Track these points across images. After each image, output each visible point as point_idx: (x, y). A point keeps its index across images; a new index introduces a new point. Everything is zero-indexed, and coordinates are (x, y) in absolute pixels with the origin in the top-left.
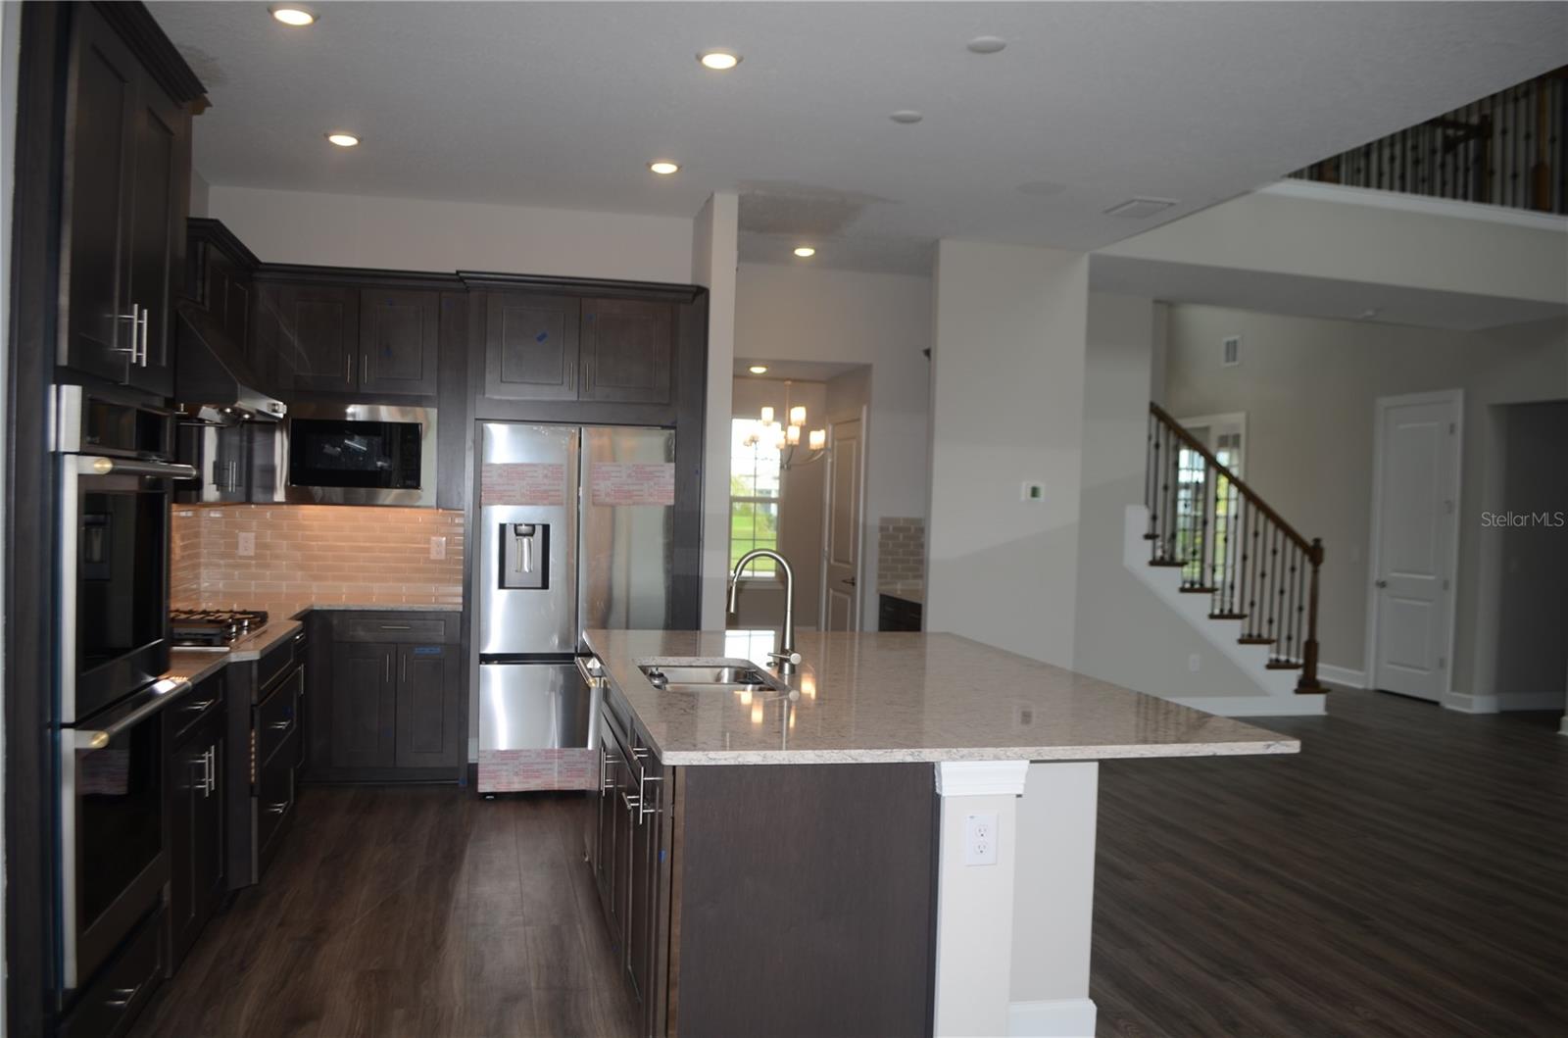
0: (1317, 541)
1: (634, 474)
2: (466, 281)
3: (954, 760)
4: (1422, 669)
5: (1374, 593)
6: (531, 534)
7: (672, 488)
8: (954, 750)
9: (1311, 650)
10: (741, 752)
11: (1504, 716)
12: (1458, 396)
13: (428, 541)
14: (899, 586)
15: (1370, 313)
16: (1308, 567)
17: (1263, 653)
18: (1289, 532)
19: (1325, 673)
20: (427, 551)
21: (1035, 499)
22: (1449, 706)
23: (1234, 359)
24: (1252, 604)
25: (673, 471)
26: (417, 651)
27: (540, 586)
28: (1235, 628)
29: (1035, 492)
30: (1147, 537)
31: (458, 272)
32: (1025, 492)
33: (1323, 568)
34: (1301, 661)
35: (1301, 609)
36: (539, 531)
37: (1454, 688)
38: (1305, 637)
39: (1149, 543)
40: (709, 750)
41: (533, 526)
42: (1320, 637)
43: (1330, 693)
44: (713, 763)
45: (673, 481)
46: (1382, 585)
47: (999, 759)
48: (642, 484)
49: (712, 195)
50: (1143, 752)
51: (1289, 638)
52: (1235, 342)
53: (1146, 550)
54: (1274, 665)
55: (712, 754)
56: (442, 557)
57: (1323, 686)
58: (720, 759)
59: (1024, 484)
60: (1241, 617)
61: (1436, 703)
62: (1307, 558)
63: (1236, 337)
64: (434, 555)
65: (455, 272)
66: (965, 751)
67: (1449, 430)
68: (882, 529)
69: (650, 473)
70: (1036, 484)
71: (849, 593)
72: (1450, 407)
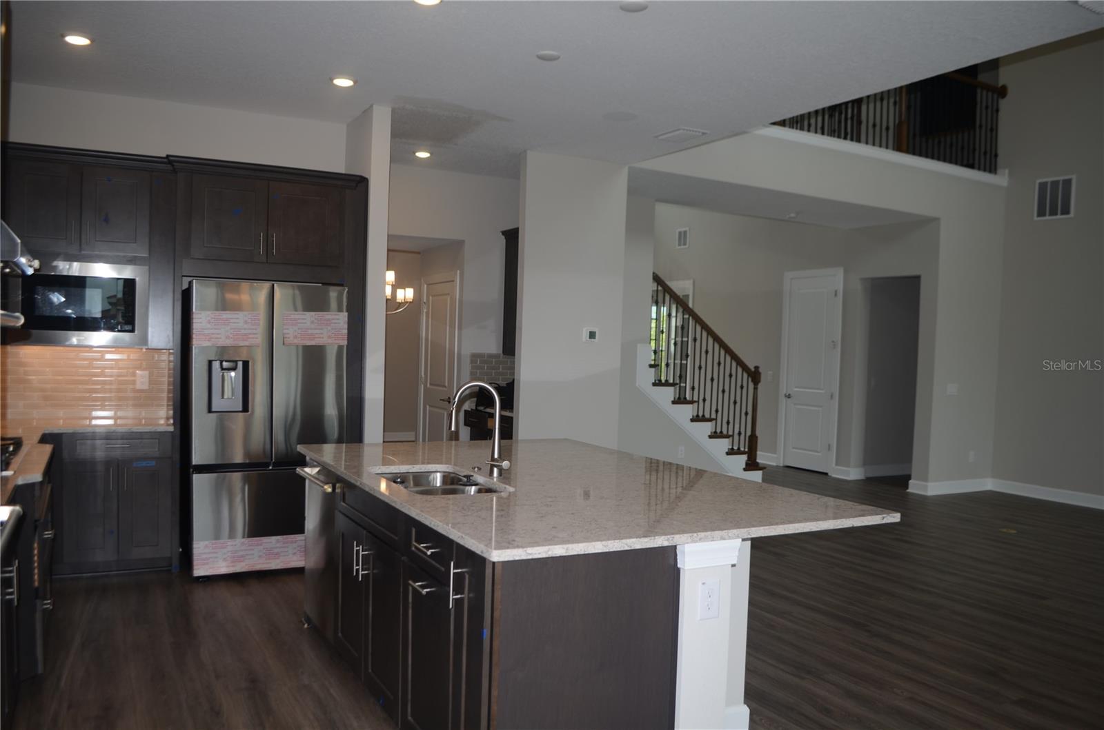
0: (757, 368)
1: (316, 321)
2: (175, 164)
3: (695, 542)
4: (817, 452)
5: (783, 400)
6: (234, 369)
7: (346, 331)
8: (695, 535)
9: (753, 440)
10: (550, 547)
11: (869, 480)
12: (839, 272)
13: (134, 374)
15: (792, 215)
16: (751, 386)
17: (725, 444)
18: (740, 363)
19: (762, 458)
20: (134, 382)
21: (593, 340)
22: (834, 476)
23: (685, 244)
24: (717, 411)
25: (346, 319)
26: (135, 464)
27: (241, 409)
28: (708, 427)
29: (592, 335)
30: (651, 366)
31: (168, 156)
32: (586, 335)
33: (760, 386)
34: (746, 450)
35: (746, 414)
36: (240, 364)
37: (837, 464)
38: (749, 433)
39: (652, 370)
40: (527, 547)
41: (236, 362)
42: (758, 433)
43: (764, 470)
44: (530, 557)
45: (346, 326)
46: (789, 396)
47: (724, 539)
48: (322, 329)
49: (372, 106)
50: (812, 527)
51: (740, 434)
52: (685, 232)
53: (651, 375)
54: (731, 452)
55: (530, 550)
56: (146, 387)
57: (760, 466)
58: (536, 554)
59: (584, 329)
60: (710, 420)
61: (826, 474)
62: (750, 379)
63: (687, 229)
64: (139, 386)
65: (165, 156)
66: (702, 534)
67: (834, 294)
68: (472, 362)
69: (329, 320)
70: (593, 329)
71: (445, 409)
72: (835, 279)
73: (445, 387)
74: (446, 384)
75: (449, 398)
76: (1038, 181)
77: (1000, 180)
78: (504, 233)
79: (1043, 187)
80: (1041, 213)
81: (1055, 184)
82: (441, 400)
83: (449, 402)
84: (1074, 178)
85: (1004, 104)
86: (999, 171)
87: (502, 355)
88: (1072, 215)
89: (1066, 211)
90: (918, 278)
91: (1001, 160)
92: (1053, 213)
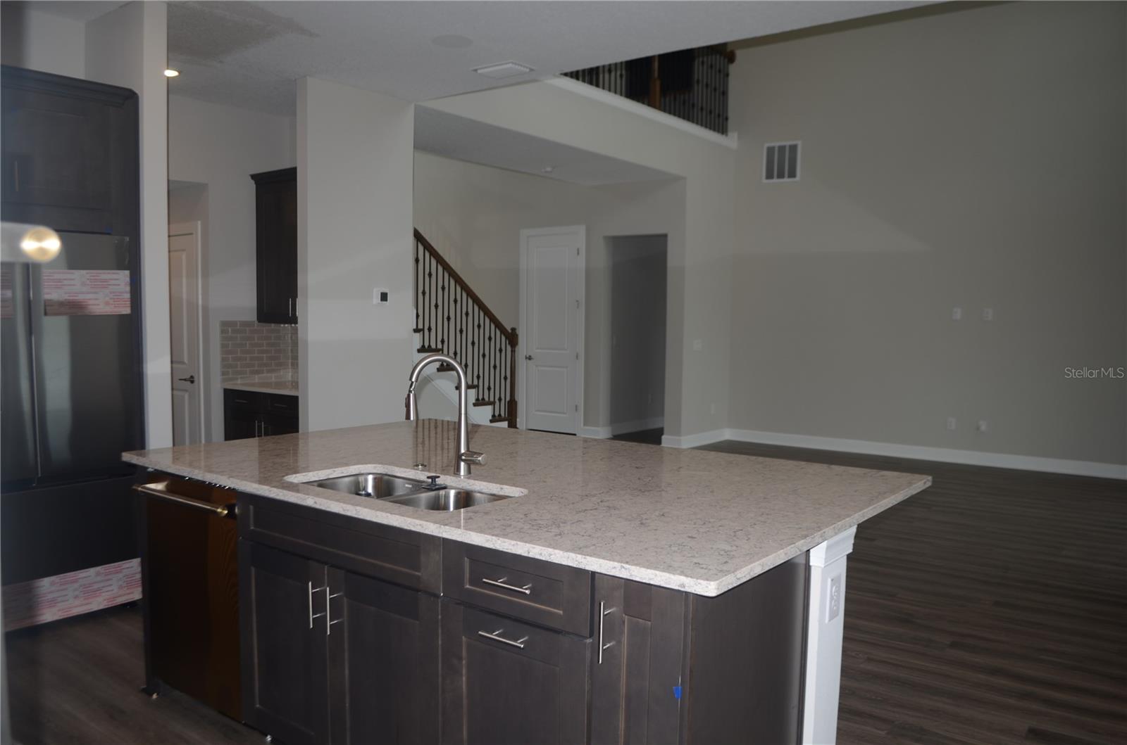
0: (513, 330)
1: (87, 282)
4: (564, 413)
5: (524, 364)
7: (128, 296)
9: (512, 406)
12: (582, 230)
14: (239, 382)
15: (549, 169)
16: (509, 348)
17: (487, 411)
18: (498, 325)
21: (384, 302)
24: (478, 377)
25: (128, 279)
28: (472, 395)
29: (384, 297)
30: (416, 330)
32: (377, 299)
33: (516, 350)
34: (507, 416)
35: (506, 378)
37: (584, 425)
38: (508, 398)
39: (418, 334)
42: (517, 398)
45: (128, 289)
46: (530, 358)
48: (96, 293)
51: (500, 399)
54: (493, 419)
59: (375, 290)
60: (472, 386)
62: (507, 342)
67: (576, 252)
68: (222, 332)
69: (105, 281)
70: (385, 290)
71: (186, 391)
72: (577, 236)
73: (183, 363)
74: (186, 361)
75: (192, 377)
76: (767, 145)
77: (730, 141)
78: (253, 177)
79: (770, 151)
80: (769, 175)
81: (782, 149)
82: (180, 380)
83: (192, 382)
84: (799, 143)
85: (733, 69)
86: (729, 134)
87: (256, 322)
88: (798, 178)
89: (792, 174)
90: (665, 236)
91: (731, 123)
92: (781, 175)
